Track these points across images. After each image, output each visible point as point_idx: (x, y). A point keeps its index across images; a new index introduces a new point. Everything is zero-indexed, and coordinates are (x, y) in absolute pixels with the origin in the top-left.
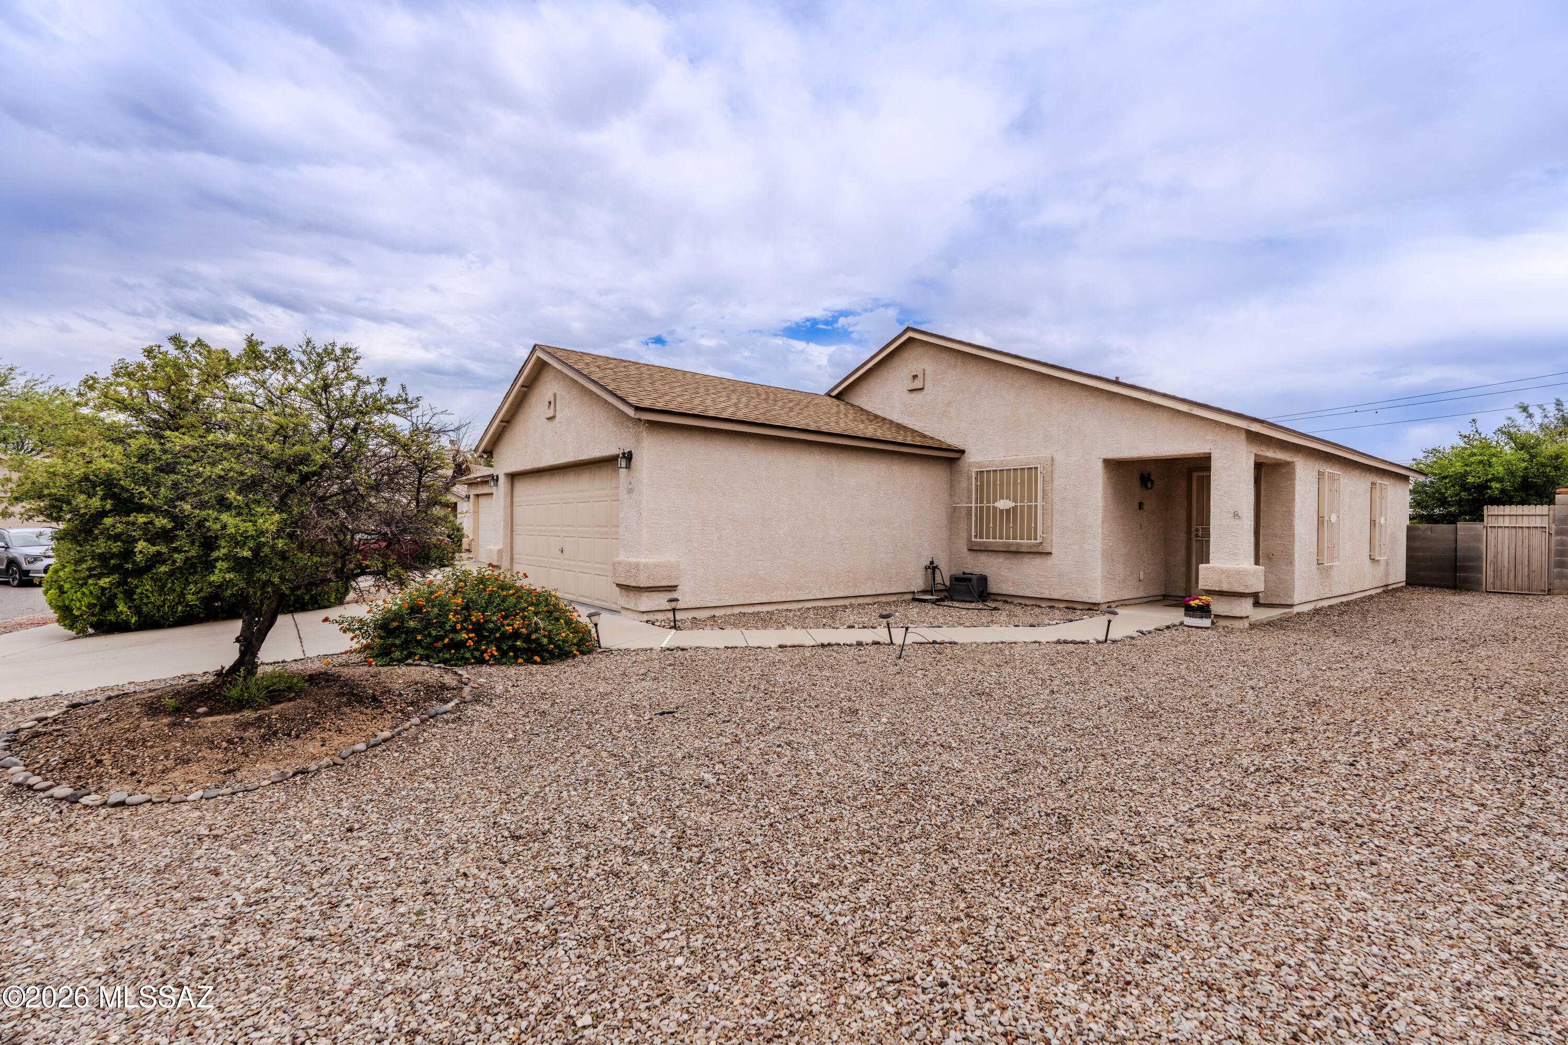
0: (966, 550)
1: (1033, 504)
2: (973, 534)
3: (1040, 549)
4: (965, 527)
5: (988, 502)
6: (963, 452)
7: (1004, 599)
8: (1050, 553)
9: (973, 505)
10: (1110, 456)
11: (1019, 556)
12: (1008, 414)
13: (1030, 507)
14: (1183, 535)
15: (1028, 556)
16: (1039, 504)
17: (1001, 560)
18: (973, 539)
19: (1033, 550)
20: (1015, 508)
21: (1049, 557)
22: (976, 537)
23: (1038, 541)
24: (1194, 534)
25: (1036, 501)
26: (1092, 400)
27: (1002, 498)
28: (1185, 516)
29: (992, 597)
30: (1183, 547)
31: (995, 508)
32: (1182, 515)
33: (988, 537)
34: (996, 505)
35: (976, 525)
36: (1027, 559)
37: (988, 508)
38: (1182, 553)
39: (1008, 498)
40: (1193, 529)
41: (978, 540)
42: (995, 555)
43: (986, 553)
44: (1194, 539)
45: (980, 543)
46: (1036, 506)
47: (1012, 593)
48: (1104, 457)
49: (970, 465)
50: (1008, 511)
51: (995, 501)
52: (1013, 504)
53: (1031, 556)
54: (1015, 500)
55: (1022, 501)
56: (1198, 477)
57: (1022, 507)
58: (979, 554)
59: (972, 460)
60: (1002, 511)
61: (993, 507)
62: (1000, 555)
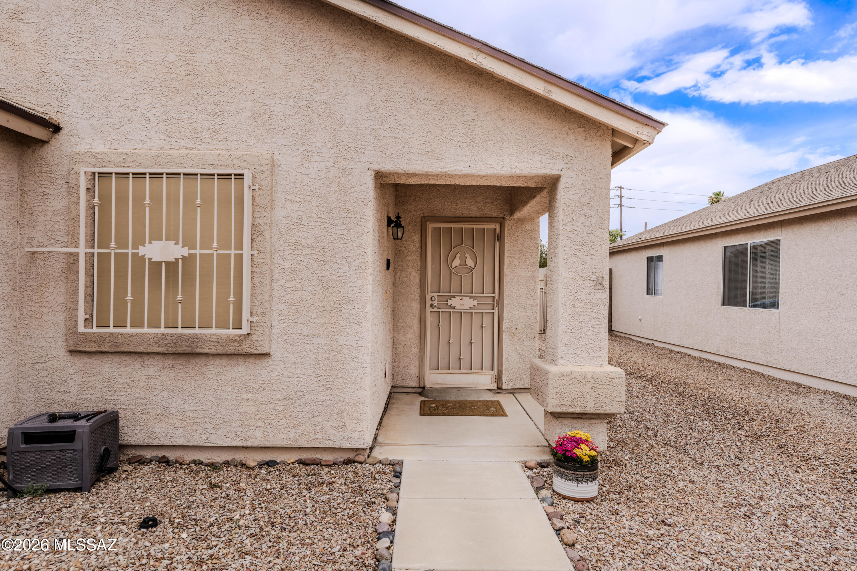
0: (62, 353)
1: (233, 252)
2: (82, 316)
3: (246, 347)
4: (61, 299)
5: (122, 243)
6: (57, 129)
7: (160, 453)
8: (267, 355)
9: (82, 250)
10: (387, 167)
11: (197, 361)
12: (172, 57)
13: (224, 259)
14: (416, 306)
15: (218, 361)
16: (246, 252)
17: (152, 371)
18: (81, 329)
19: (230, 349)
20: (189, 261)
21: (264, 362)
22: (88, 322)
23: (245, 330)
24: (429, 303)
25: (240, 246)
26: (356, 55)
27: (156, 236)
28: (417, 280)
29: (131, 453)
30: (416, 320)
31: (139, 260)
32: (415, 278)
33: (120, 323)
34: (142, 251)
35: (89, 295)
36: (212, 369)
37: (121, 258)
38: (415, 329)
39: (172, 236)
40: (428, 297)
41: (95, 330)
42: (137, 362)
43: (116, 359)
44: (429, 309)
45: (101, 336)
46: (239, 258)
47: (181, 442)
48: (377, 167)
49: (74, 159)
50: (172, 266)
51: (139, 241)
52: (185, 252)
53: (225, 361)
54: (189, 243)
55: (206, 244)
56: (434, 229)
57: (207, 259)
58: (96, 360)
59: (79, 149)
60: (156, 266)
61: (135, 255)
62: (150, 361)
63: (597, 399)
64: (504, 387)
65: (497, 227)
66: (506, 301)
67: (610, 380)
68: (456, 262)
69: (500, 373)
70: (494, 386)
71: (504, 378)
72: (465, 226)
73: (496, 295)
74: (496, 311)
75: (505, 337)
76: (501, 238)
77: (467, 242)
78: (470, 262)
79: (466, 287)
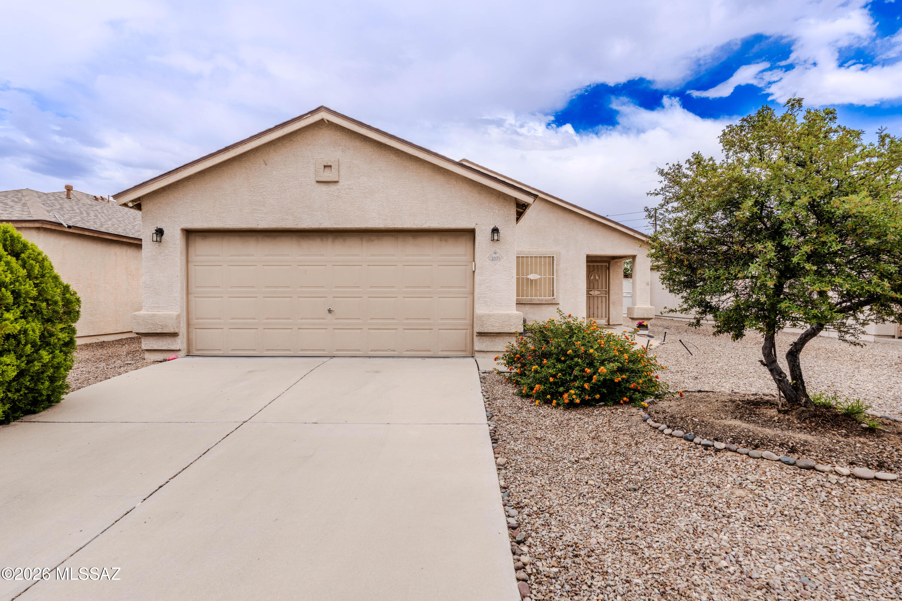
3: (554, 302)
5: (523, 275)
8: (558, 304)
10: (591, 253)
13: (549, 278)
15: (545, 306)
16: (555, 277)
19: (549, 302)
20: (540, 279)
21: (557, 306)
23: (554, 297)
25: (553, 275)
27: (531, 273)
31: (527, 279)
34: (528, 277)
36: (544, 308)
37: (523, 278)
39: (536, 273)
42: (523, 306)
46: (553, 278)
48: (588, 253)
50: (536, 280)
51: (527, 274)
52: (540, 277)
53: (547, 306)
54: (540, 274)
55: (545, 275)
57: (545, 278)
60: (532, 280)
61: (526, 278)
62: (527, 306)
63: (647, 314)
64: (611, 324)
65: (607, 264)
66: (611, 292)
67: (651, 309)
68: (592, 278)
69: (609, 319)
70: (607, 324)
71: (611, 321)
72: (595, 264)
73: (607, 290)
74: (607, 296)
75: (611, 305)
76: (609, 269)
77: (596, 270)
78: (597, 278)
79: (596, 287)
